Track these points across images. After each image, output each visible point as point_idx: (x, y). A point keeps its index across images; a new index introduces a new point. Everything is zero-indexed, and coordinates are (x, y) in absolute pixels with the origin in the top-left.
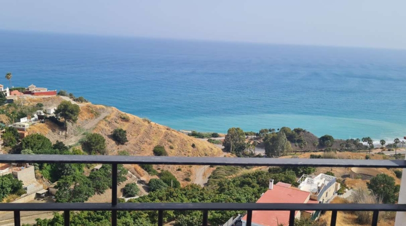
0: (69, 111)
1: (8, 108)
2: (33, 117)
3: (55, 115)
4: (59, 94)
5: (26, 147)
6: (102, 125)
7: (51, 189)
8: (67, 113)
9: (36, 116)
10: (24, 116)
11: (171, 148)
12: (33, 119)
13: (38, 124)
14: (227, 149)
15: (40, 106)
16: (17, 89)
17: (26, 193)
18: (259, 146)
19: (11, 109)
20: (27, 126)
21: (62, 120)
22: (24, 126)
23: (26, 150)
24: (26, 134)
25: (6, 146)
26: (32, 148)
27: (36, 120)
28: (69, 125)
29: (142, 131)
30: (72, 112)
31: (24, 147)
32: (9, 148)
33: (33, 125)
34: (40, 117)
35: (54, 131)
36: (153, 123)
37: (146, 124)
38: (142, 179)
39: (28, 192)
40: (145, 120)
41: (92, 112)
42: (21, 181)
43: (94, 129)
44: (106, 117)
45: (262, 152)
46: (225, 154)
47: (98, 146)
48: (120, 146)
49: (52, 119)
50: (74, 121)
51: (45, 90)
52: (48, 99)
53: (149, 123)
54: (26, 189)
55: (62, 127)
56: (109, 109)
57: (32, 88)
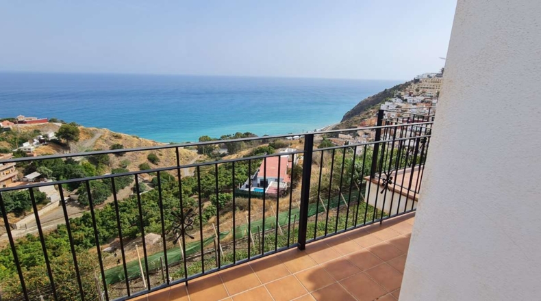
0: (70, 133)
1: (6, 135)
2: (34, 141)
3: (56, 138)
4: (50, 121)
5: (40, 166)
6: (100, 143)
7: (72, 196)
8: (68, 135)
9: (36, 141)
10: (25, 141)
11: (161, 155)
12: (34, 143)
13: (41, 146)
14: (200, 152)
15: (37, 132)
16: (7, 120)
17: (50, 202)
18: (223, 148)
19: (10, 137)
20: (32, 148)
21: (63, 141)
22: (29, 149)
23: (41, 167)
24: (35, 155)
25: (18, 167)
26: (46, 165)
27: (37, 144)
28: (71, 144)
29: (135, 145)
30: (73, 133)
31: (37, 165)
32: (22, 169)
33: (37, 148)
34: (41, 141)
35: (58, 151)
36: (141, 139)
37: (136, 139)
38: (145, 179)
39: (52, 200)
40: (134, 137)
41: (87, 133)
42: (44, 193)
43: (94, 146)
44: (101, 136)
45: (225, 151)
46: (200, 155)
47: (104, 159)
48: (119, 157)
49: (53, 141)
50: (77, 141)
51: (36, 119)
52: (43, 126)
53: (138, 138)
54: (50, 198)
55: (66, 147)
56: (102, 130)
57: (21, 118)
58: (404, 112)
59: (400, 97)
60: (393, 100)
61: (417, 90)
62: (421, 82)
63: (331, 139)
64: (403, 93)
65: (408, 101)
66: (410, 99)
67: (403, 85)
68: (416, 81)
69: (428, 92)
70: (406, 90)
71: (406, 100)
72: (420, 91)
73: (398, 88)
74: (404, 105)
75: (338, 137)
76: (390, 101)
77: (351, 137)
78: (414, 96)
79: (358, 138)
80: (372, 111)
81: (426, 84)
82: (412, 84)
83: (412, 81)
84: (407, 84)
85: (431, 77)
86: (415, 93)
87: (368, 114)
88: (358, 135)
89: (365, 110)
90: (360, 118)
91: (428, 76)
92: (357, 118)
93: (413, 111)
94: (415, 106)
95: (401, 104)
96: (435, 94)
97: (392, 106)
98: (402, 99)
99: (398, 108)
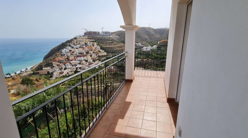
58: (73, 52)
59: (70, 46)
60: (67, 47)
61: (77, 42)
62: (77, 39)
63: (39, 71)
64: (71, 44)
65: (74, 47)
66: (74, 46)
67: (70, 40)
68: (75, 38)
69: (81, 43)
70: (72, 43)
71: (73, 47)
72: (78, 43)
73: (68, 42)
75: (43, 70)
76: (66, 48)
77: (50, 68)
78: (76, 45)
79: (54, 68)
80: (58, 53)
81: (80, 40)
82: (74, 40)
84: (72, 40)
85: (81, 37)
86: (76, 44)
87: (56, 55)
88: (54, 67)
89: (54, 54)
90: (52, 58)
92: (51, 58)
93: (77, 51)
94: (77, 50)
95: (71, 49)
96: (84, 44)
97: (67, 50)
98: (71, 47)
99: (70, 51)
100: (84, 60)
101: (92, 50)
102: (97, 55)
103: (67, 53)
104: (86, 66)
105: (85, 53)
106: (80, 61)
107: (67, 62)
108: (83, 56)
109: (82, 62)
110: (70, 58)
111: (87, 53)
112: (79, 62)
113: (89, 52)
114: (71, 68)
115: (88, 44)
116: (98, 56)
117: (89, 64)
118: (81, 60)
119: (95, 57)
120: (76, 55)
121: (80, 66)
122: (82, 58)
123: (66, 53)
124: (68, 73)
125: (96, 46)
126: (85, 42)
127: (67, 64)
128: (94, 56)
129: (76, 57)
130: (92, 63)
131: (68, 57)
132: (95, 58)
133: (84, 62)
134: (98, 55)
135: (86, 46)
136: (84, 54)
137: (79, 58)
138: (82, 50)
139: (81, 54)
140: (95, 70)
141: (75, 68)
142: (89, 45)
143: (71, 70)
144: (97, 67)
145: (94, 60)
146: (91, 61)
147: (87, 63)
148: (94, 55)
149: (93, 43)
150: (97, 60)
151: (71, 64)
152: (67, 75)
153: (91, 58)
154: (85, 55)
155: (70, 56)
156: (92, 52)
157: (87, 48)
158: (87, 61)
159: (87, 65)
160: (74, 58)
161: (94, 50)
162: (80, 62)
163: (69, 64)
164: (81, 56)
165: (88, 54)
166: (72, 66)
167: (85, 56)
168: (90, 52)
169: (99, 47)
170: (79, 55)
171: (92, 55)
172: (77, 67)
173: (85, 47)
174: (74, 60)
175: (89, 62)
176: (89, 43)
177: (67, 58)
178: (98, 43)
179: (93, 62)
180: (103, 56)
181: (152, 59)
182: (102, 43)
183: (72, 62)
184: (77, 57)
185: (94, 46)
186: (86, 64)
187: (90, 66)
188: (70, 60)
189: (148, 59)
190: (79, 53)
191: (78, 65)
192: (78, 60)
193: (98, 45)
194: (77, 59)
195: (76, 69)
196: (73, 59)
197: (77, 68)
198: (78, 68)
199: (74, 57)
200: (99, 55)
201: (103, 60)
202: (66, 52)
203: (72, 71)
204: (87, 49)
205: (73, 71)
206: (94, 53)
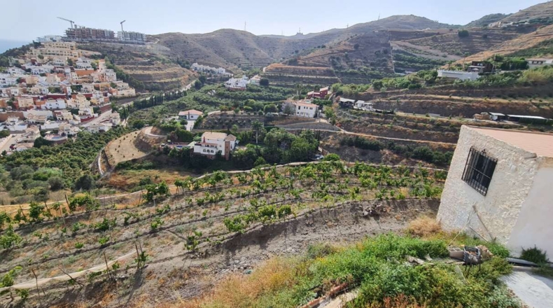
58: (30, 86)
59: (18, 66)
60: (10, 70)
61: (41, 57)
62: (43, 46)
64: (21, 61)
65: (33, 71)
66: (34, 69)
67: (19, 49)
68: (37, 45)
69: (56, 59)
70: (24, 58)
71: (29, 70)
72: (46, 58)
73: (12, 53)
74: (27, 77)
76: (7, 73)
78: (39, 65)
81: (52, 50)
82: (32, 48)
83: (31, 45)
84: (25, 49)
85: (55, 41)
86: (39, 61)
91: (51, 39)
93: (43, 84)
94: (44, 78)
95: (23, 76)
96: (65, 63)
97: (10, 79)
98: (24, 68)
99: (20, 81)
100: (67, 108)
101: (90, 82)
102: (106, 95)
103: (9, 86)
104: (73, 125)
105: (69, 90)
106: (53, 110)
107: (10, 114)
108: (62, 97)
109: (60, 113)
110: (21, 103)
111: (77, 88)
112: (50, 113)
113: (81, 86)
114: (24, 131)
115: (77, 64)
116: (111, 99)
117: (82, 120)
118: (58, 109)
119: (102, 100)
120: (42, 94)
121: (55, 125)
122: (61, 103)
123: (5, 87)
124: (12, 147)
125: (103, 71)
126: (70, 57)
127: (10, 119)
128: (98, 97)
129: (39, 101)
130: (93, 117)
131: (13, 99)
132: (102, 103)
133: (67, 115)
134: (109, 95)
135: (72, 70)
136: (65, 91)
137: (51, 104)
138: (58, 79)
139: (57, 93)
140: (102, 135)
141: (38, 131)
142: (80, 67)
143: (25, 139)
144: (106, 129)
145: (99, 108)
146: (90, 111)
147: (77, 117)
148: (99, 95)
149: (93, 61)
150: (107, 108)
151: (23, 118)
152: (9, 153)
153: (89, 103)
154: (69, 94)
155: (20, 96)
156: (90, 87)
157: (74, 74)
158: (75, 112)
159: (76, 123)
160: (35, 103)
161: (98, 82)
162: (55, 114)
163: (16, 120)
164: (55, 98)
165: (80, 91)
166: (29, 126)
167: (70, 97)
168: (84, 85)
169: (112, 75)
170: (50, 94)
171: (91, 95)
172: (43, 127)
173: (68, 70)
174: (35, 107)
175: (84, 114)
176: (80, 59)
177: (10, 104)
178: (109, 63)
179: (96, 115)
180: (124, 99)
181: (247, 110)
182: (123, 64)
183: (26, 114)
184: (42, 99)
185: (98, 71)
186: (74, 118)
187: (85, 126)
188: (20, 109)
189: (237, 112)
190: (50, 90)
191: (48, 122)
192: (47, 109)
193: (109, 68)
194: (43, 106)
195: (39, 136)
196: (30, 105)
197: (43, 133)
198: (49, 132)
199: (34, 99)
200: (114, 94)
201: (124, 108)
202: (7, 84)
203: (26, 142)
204: (74, 77)
205: (30, 142)
206: (97, 88)
